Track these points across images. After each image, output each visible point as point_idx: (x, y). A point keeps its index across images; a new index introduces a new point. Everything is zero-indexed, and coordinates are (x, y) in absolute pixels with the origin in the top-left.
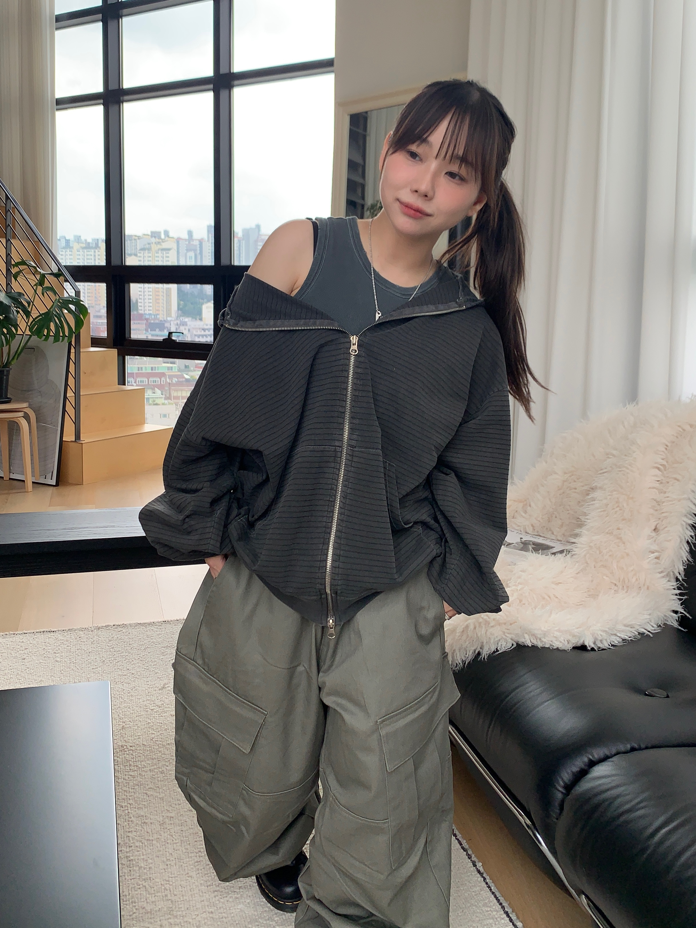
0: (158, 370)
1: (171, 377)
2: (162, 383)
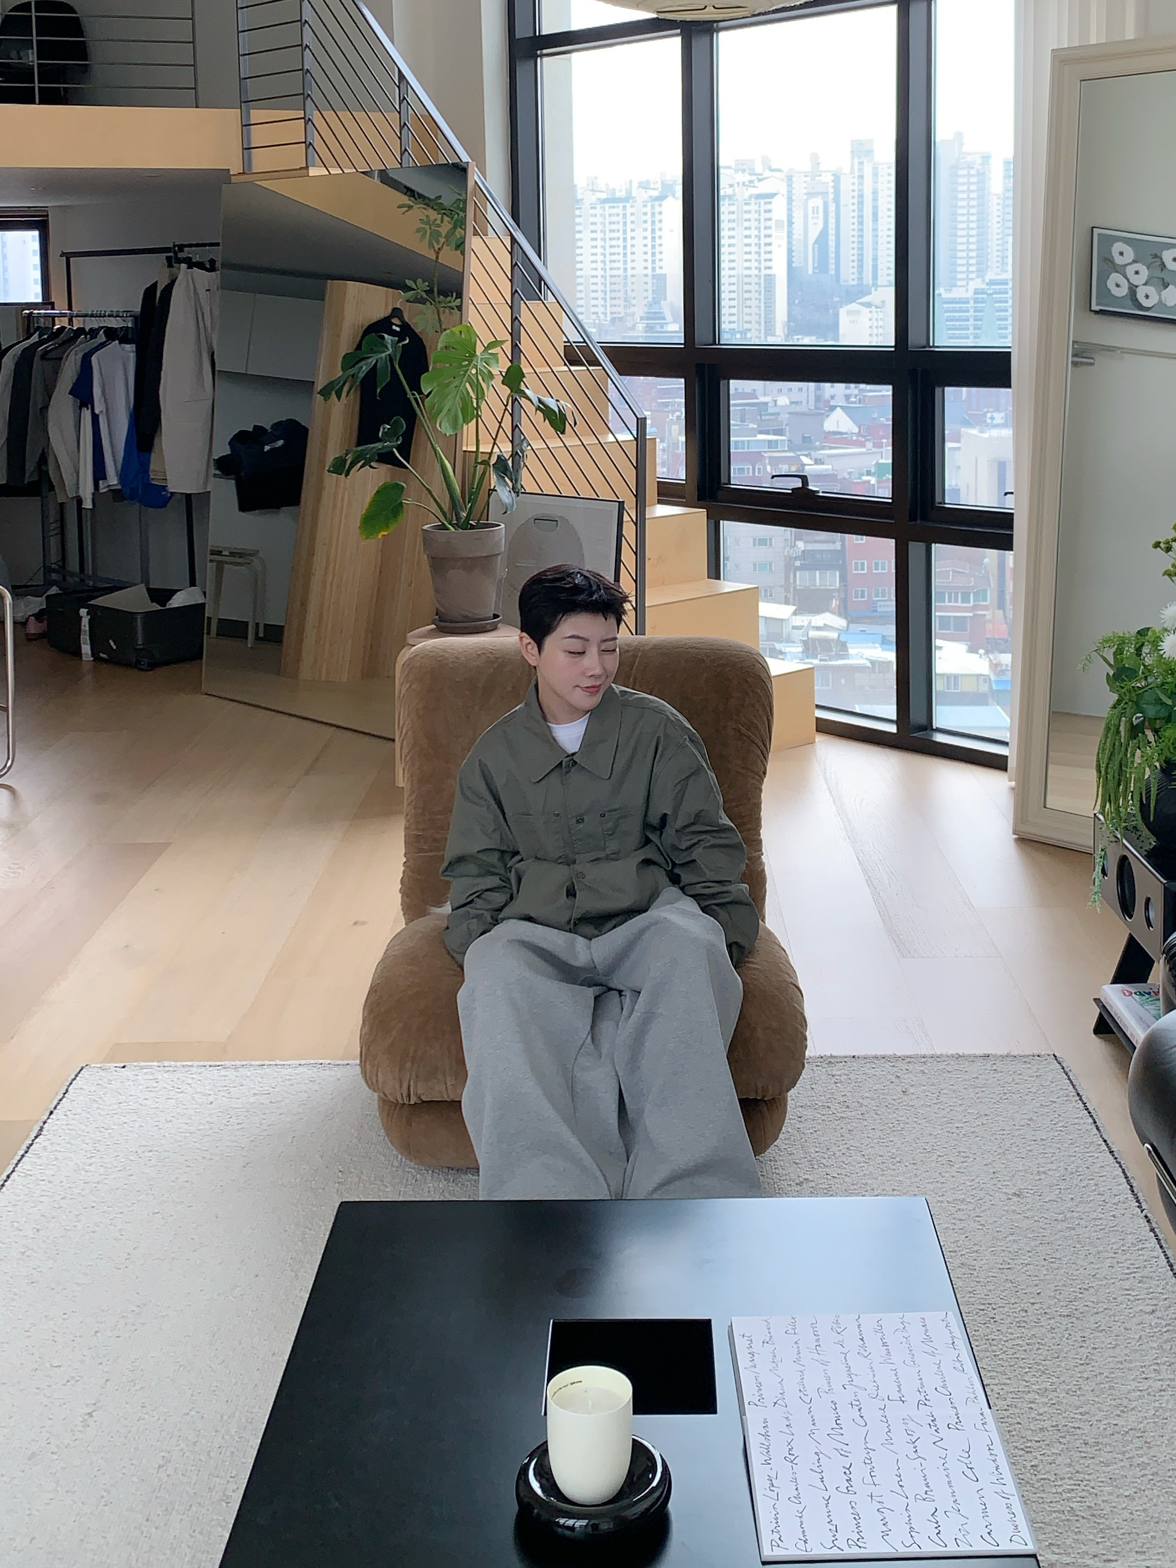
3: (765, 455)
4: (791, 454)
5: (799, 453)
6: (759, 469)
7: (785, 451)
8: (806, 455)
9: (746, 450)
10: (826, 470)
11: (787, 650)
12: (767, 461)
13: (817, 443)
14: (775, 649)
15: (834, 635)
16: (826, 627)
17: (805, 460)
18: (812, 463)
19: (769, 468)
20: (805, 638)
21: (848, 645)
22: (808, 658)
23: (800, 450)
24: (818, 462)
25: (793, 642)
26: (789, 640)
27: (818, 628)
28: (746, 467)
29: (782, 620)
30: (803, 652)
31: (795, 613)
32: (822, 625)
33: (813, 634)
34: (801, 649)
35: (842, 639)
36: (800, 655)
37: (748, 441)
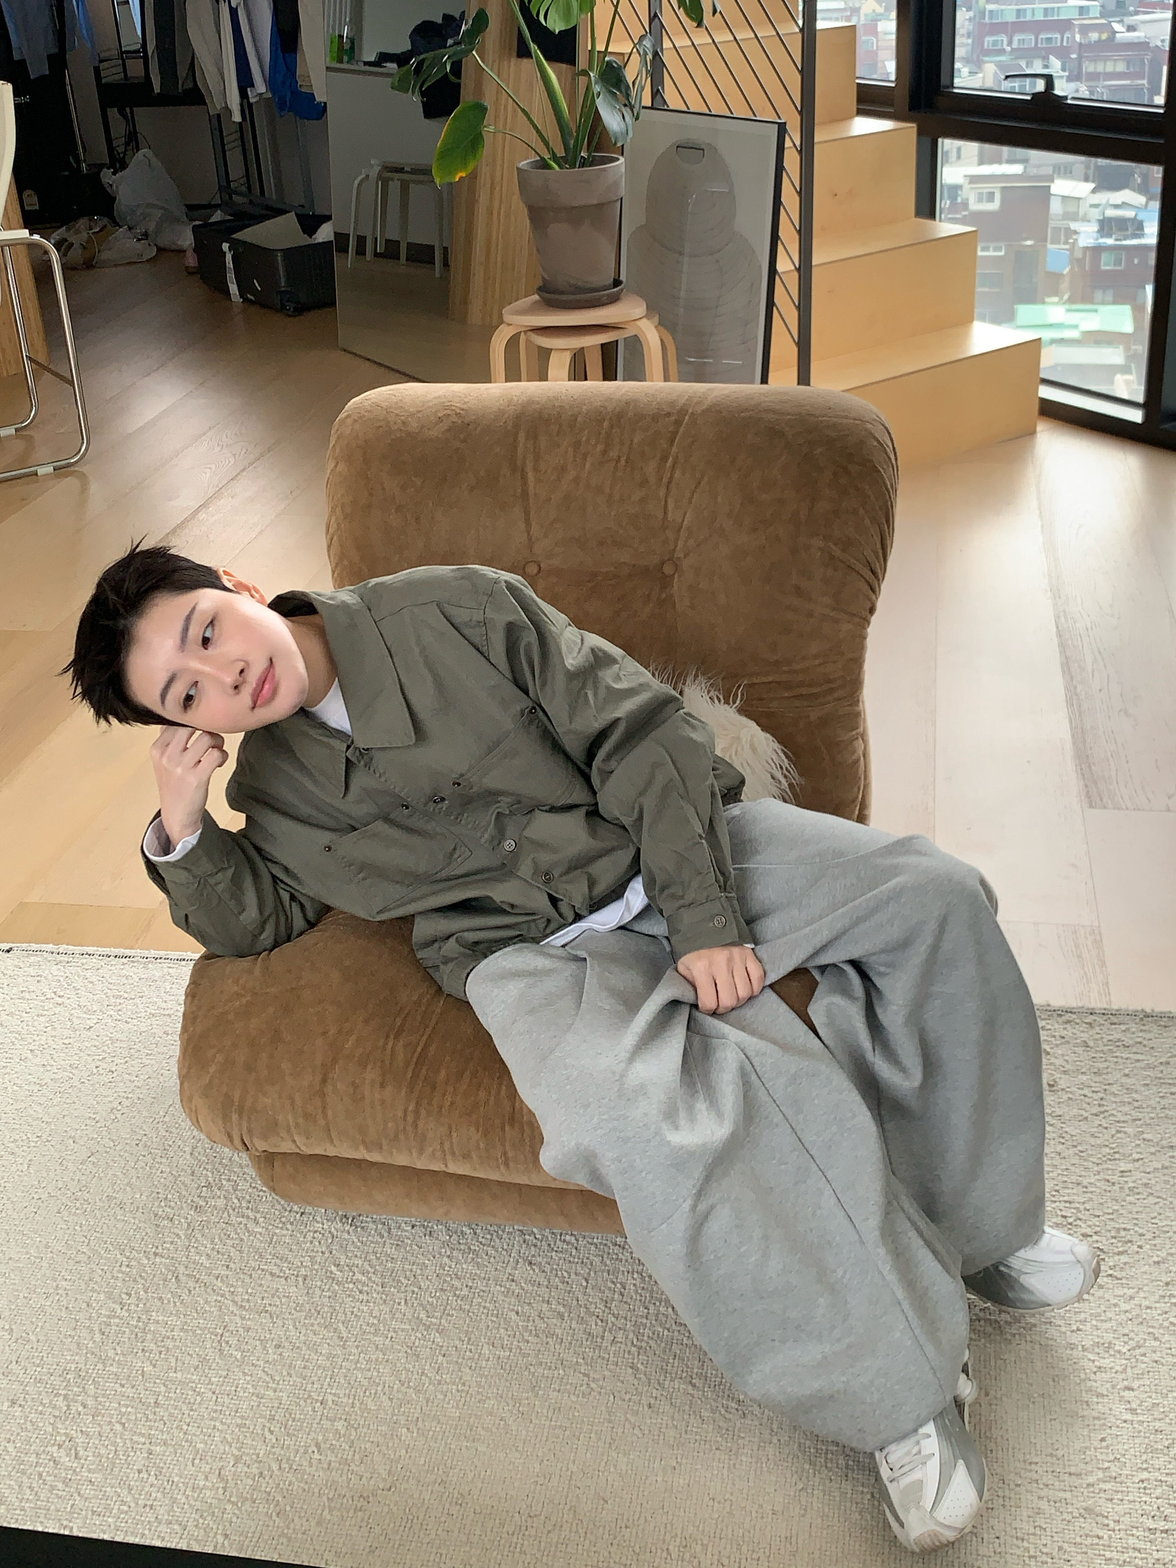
0: (1058, 16)
1: (1085, 30)
2: (1065, 44)
3: (1075, 22)
4: (1103, 21)
5: (1111, 20)
6: (1068, 38)
7: (1096, 18)
8: (1119, 22)
9: (1056, 18)
10: (1139, 37)
11: (1082, 229)
12: (1077, 30)
13: (1132, 8)
14: (1069, 228)
15: (1130, 214)
16: (1124, 205)
17: (1117, 27)
18: (1124, 30)
19: (1078, 37)
20: (1101, 218)
21: (1144, 224)
22: (1102, 237)
23: (1113, 16)
24: (1131, 28)
25: (1089, 221)
26: (1086, 219)
27: (1116, 206)
28: (1054, 36)
29: (1079, 199)
30: (1098, 231)
31: (1094, 191)
32: (1120, 203)
33: (1111, 213)
34: (1096, 229)
35: (1139, 218)
36: (1095, 235)
37: (1059, 8)
